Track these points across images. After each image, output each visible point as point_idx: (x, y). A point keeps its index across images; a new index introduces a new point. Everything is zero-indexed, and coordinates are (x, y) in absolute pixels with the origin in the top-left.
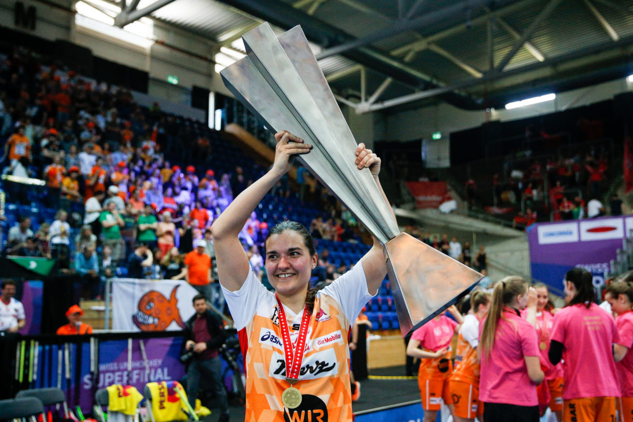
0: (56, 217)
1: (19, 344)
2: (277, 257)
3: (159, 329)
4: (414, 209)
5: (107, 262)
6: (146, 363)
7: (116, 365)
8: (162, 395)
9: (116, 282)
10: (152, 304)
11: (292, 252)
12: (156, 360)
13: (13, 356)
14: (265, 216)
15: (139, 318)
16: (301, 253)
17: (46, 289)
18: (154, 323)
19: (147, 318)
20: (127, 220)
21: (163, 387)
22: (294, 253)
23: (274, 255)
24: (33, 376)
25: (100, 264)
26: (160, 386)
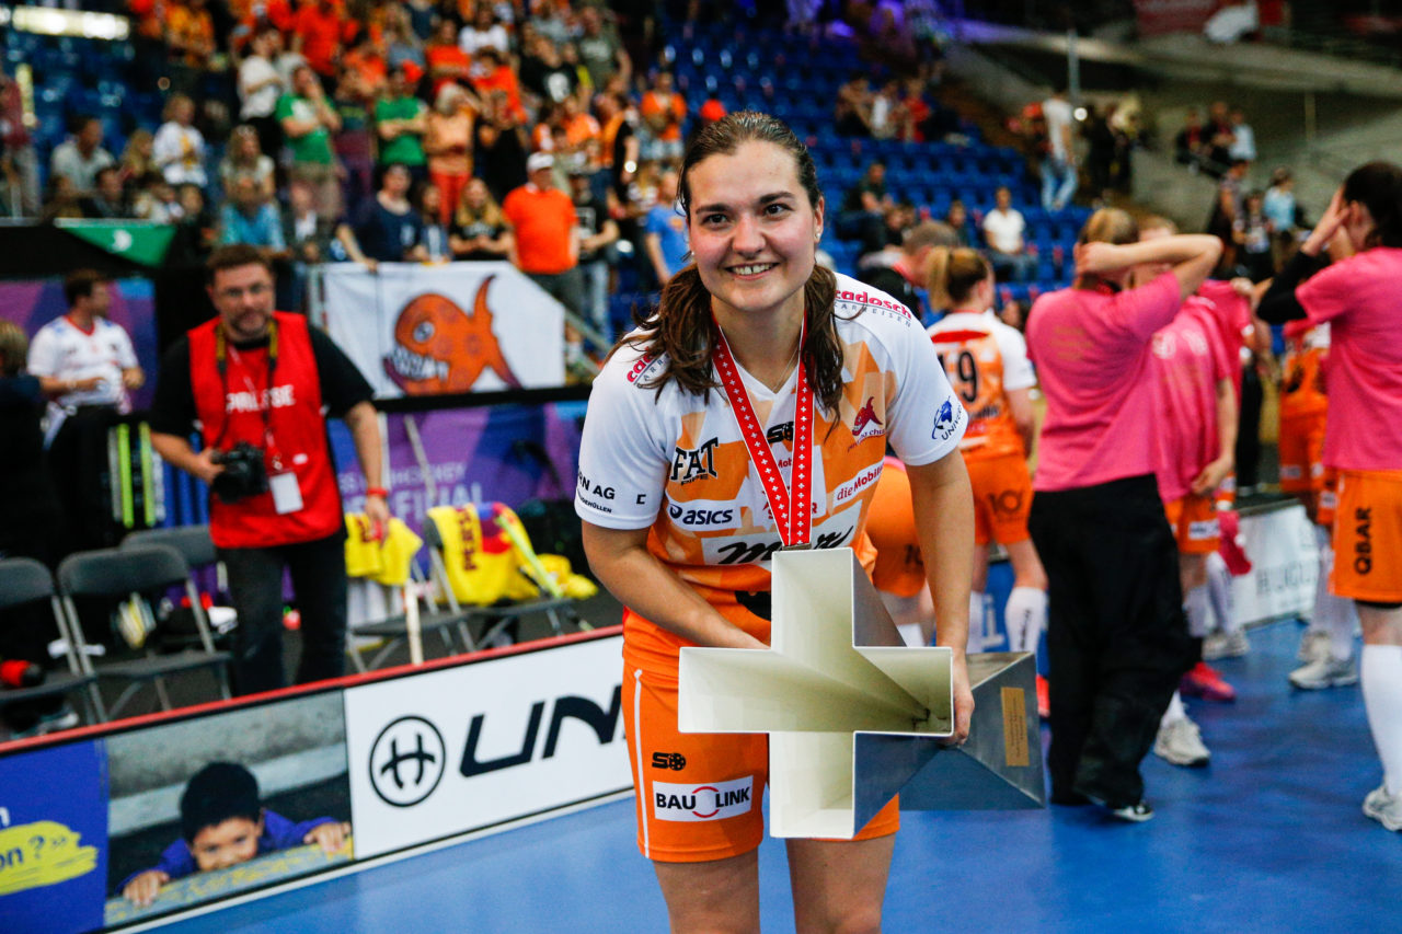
0: (166, 113)
1: (111, 434)
2: (728, 219)
3: (452, 388)
4: (1131, 38)
5: (306, 227)
6: (428, 474)
7: (352, 480)
8: (467, 536)
9: (334, 275)
10: (429, 328)
11: (769, 207)
12: (453, 464)
13: (102, 464)
14: (711, 83)
15: (399, 362)
16: (792, 207)
17: (161, 299)
18: (437, 376)
19: (420, 363)
20: (348, 112)
21: (468, 519)
22: (776, 205)
23: (720, 215)
24: (155, 511)
25: (289, 231)
26: (461, 516)
